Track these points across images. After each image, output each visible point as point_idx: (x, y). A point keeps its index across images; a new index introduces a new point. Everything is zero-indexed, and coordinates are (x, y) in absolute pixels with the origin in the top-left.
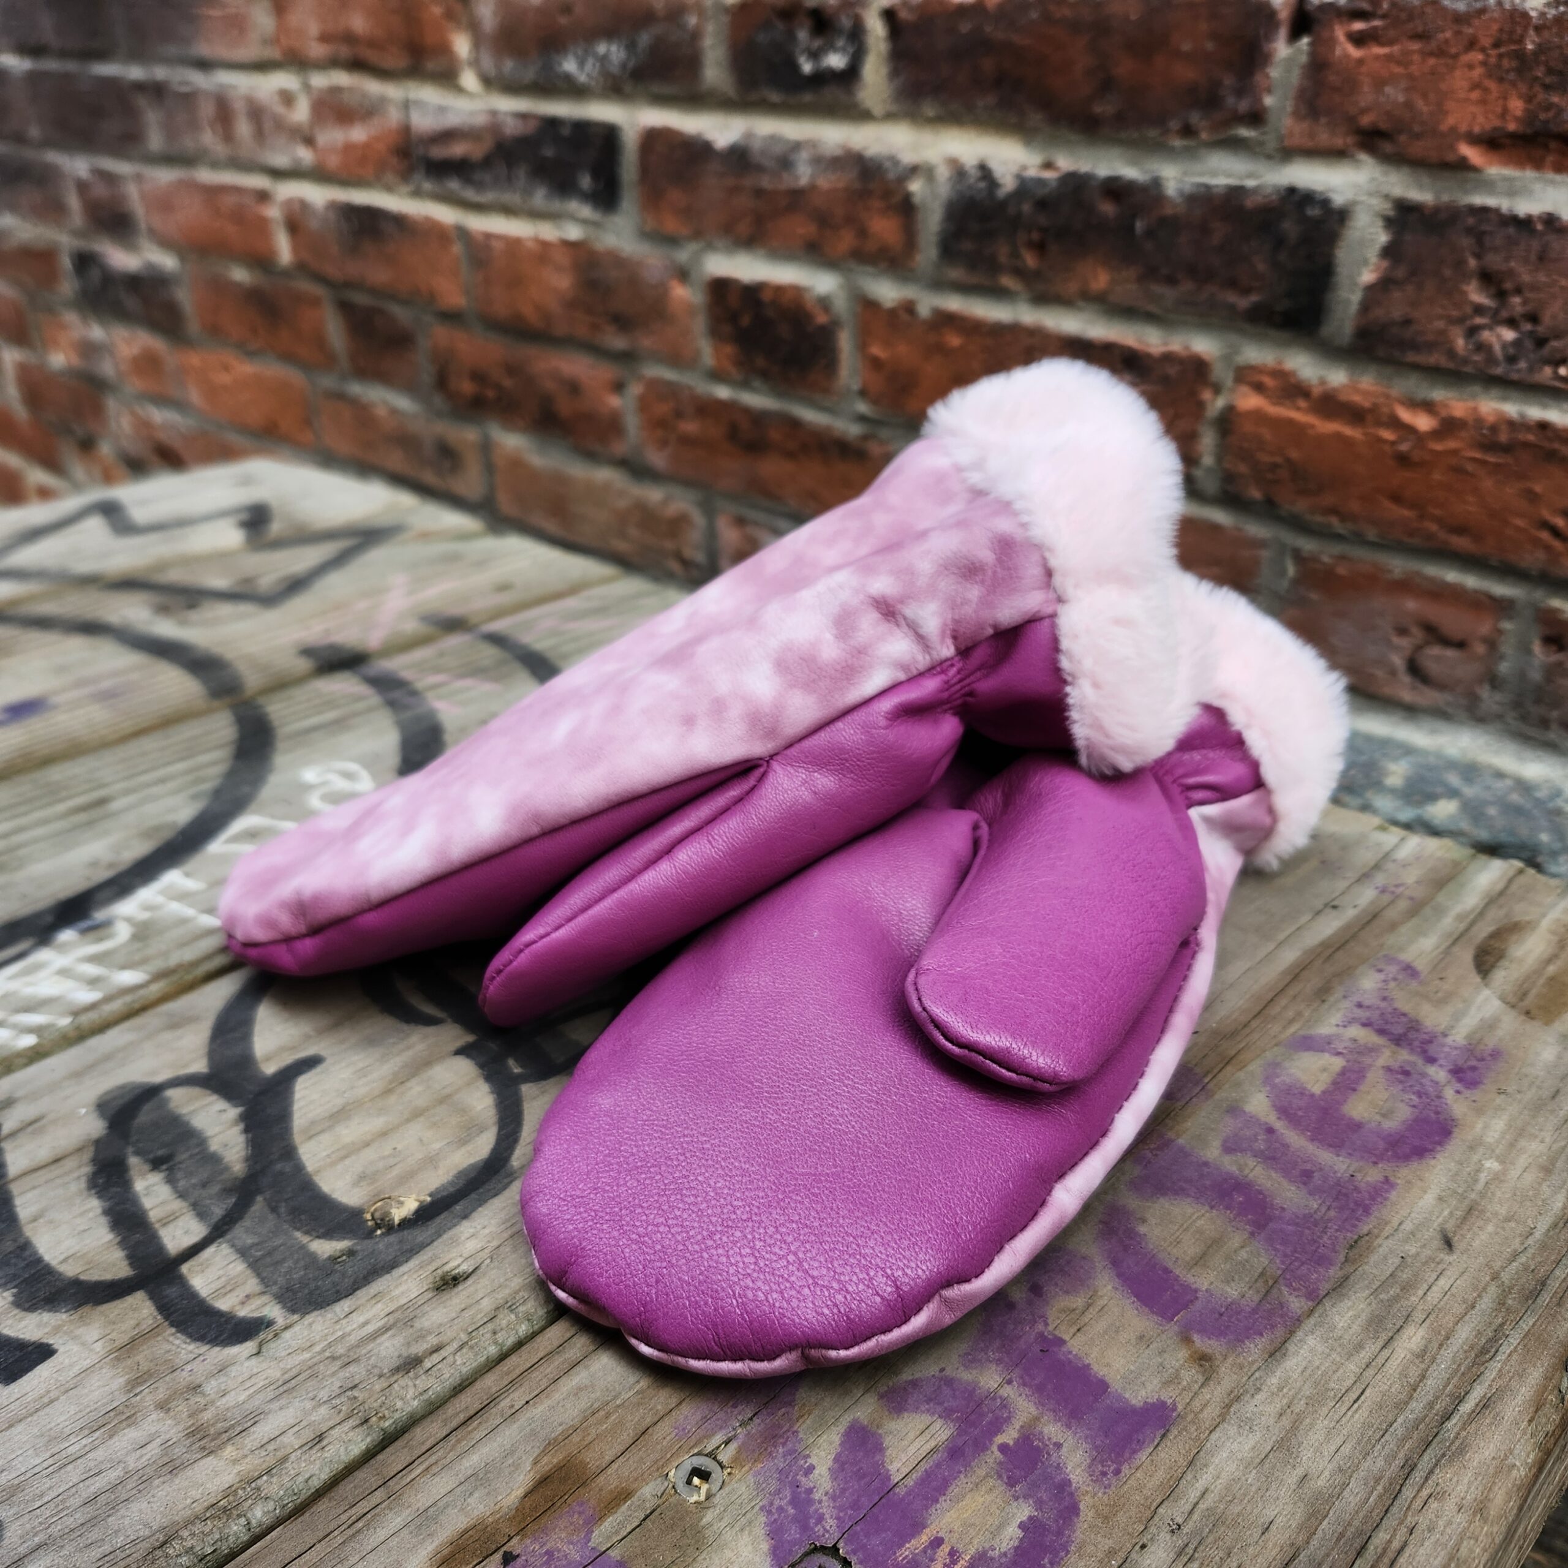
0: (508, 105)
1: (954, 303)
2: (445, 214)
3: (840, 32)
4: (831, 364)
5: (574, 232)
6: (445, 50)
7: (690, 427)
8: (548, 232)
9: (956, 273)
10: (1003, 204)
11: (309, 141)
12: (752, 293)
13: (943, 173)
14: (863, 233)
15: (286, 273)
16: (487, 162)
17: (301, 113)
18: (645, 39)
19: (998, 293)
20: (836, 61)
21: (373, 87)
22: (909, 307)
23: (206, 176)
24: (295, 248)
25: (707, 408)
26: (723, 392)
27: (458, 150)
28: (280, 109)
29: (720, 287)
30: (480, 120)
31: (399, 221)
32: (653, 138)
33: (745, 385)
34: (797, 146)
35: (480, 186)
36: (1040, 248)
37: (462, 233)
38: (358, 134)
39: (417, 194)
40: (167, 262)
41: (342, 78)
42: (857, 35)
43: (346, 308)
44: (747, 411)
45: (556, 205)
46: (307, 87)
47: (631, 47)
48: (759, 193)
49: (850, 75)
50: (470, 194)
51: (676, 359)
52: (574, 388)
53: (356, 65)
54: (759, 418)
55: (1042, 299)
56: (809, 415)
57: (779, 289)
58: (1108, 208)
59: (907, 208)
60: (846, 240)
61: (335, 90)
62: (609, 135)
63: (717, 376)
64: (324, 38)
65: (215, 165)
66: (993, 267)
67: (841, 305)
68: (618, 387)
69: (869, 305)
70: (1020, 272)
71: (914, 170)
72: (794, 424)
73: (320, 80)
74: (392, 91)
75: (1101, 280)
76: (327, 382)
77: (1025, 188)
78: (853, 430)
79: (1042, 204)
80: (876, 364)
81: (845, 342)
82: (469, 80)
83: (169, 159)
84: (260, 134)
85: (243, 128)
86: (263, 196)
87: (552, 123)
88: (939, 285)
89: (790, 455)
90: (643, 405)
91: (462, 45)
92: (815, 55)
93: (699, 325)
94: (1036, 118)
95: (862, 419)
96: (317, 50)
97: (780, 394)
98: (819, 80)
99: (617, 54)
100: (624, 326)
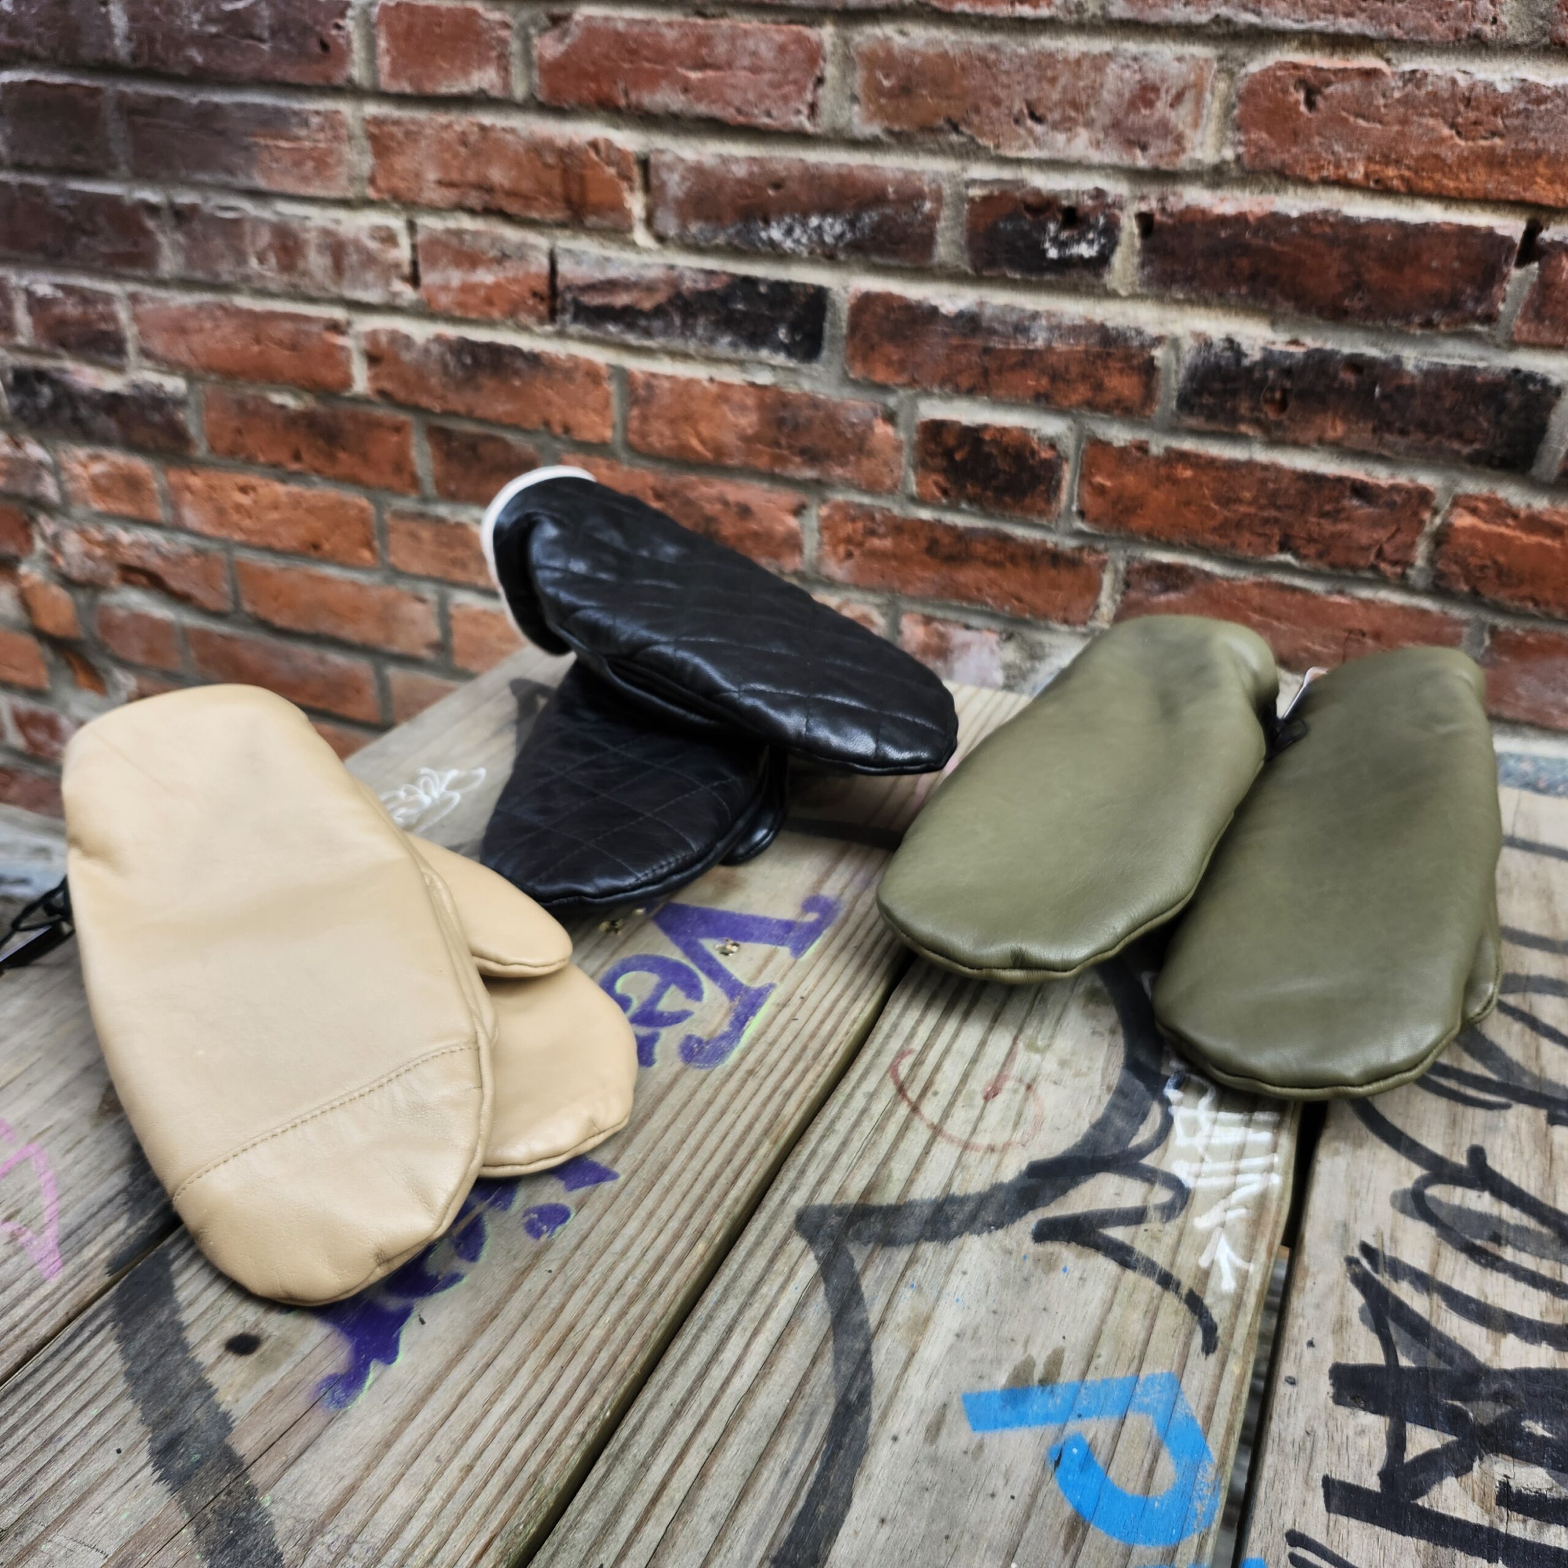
0: (688, 263)
1: (1188, 445)
2: (600, 357)
3: (1091, 227)
4: (1053, 490)
5: (764, 378)
6: (619, 207)
7: (884, 544)
8: (731, 376)
9: (1192, 422)
10: (1250, 370)
11: (414, 280)
12: (973, 435)
13: (1188, 345)
14: (1099, 387)
15: (356, 400)
16: (659, 311)
17: (402, 253)
18: (869, 218)
19: (1236, 438)
20: (1085, 250)
21: (511, 234)
22: (1142, 447)
23: (244, 302)
24: (374, 378)
25: (900, 528)
26: (925, 514)
27: (622, 299)
28: (373, 245)
29: (935, 429)
30: (654, 273)
31: (534, 359)
32: (866, 302)
33: (954, 508)
34: (1035, 316)
35: (648, 333)
36: (1282, 406)
37: (620, 372)
38: (485, 277)
39: (561, 335)
40: (175, 385)
41: (467, 223)
42: (1110, 232)
43: (440, 436)
44: (952, 529)
45: (744, 353)
46: (412, 227)
47: (852, 224)
48: (987, 351)
49: (1102, 261)
50: (632, 339)
51: (872, 488)
52: (745, 511)
53: (489, 212)
54: (961, 536)
55: (1273, 442)
56: (1020, 532)
57: (1004, 431)
58: (1349, 377)
59: (1149, 369)
60: (1082, 392)
61: (459, 233)
62: (816, 295)
63: (919, 501)
64: (440, 183)
65: (263, 293)
66: (1234, 418)
67: (1068, 445)
68: (798, 511)
69: (1100, 445)
70: (1257, 423)
71: (1159, 341)
72: (1006, 539)
73: (430, 223)
74: (539, 241)
75: (1337, 430)
76: (408, 504)
77: (1269, 359)
78: (1069, 544)
79: (1288, 372)
80: (1101, 490)
81: (1068, 474)
82: (641, 236)
83: (187, 284)
84: (338, 268)
85: (316, 262)
86: (335, 327)
87: (750, 282)
88: (1173, 430)
89: (996, 565)
90: (826, 525)
91: (636, 204)
92: (1062, 245)
93: (905, 457)
94: (1287, 306)
95: (1079, 534)
96: (433, 194)
97: (989, 516)
98: (1065, 264)
99: (833, 228)
100: (812, 457)
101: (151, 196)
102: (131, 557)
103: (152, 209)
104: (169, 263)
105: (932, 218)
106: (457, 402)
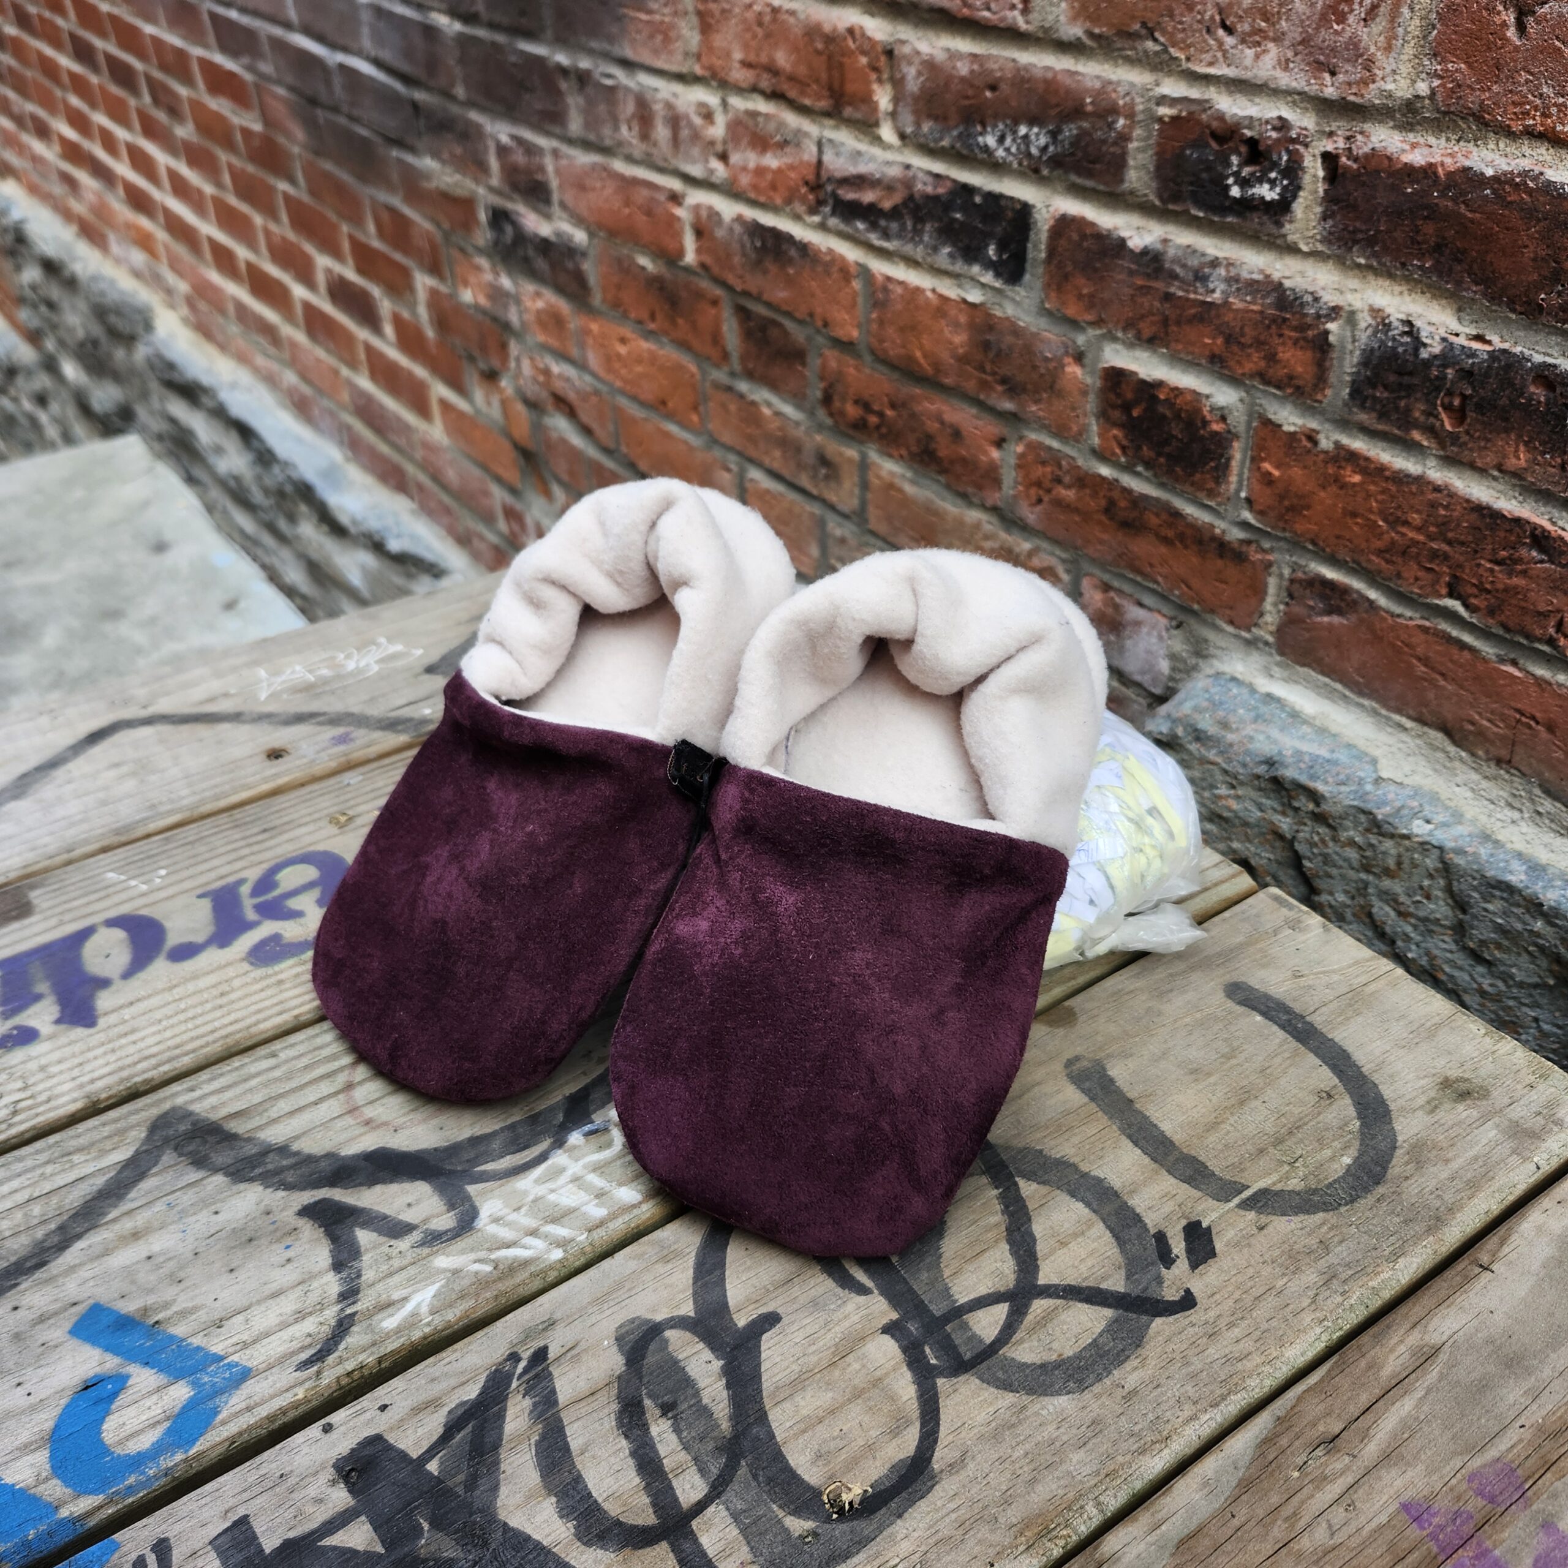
0: (922, 163)
1: (1358, 444)
2: (850, 253)
3: (1274, 165)
4: (1222, 471)
5: (974, 296)
6: (867, 99)
7: (1069, 494)
8: (949, 290)
9: (1363, 417)
10: (1427, 364)
11: (723, 157)
12: (1149, 389)
13: (1365, 320)
14: (1271, 358)
15: (687, 269)
16: (895, 213)
17: (718, 130)
18: (1069, 131)
19: (1410, 447)
20: (1266, 192)
21: (792, 119)
22: (1311, 437)
23: (619, 166)
24: (699, 251)
25: (1085, 481)
26: (1105, 471)
27: (868, 197)
28: (698, 121)
29: (1116, 377)
30: (894, 172)
31: (804, 248)
32: (1064, 224)
33: (1128, 469)
34: (1215, 263)
35: (886, 235)
36: (1460, 416)
37: (865, 272)
38: (772, 161)
39: (823, 227)
40: (580, 237)
41: (762, 106)
42: (1293, 171)
43: (743, 313)
44: (1127, 491)
45: (959, 267)
46: (724, 104)
47: (1054, 135)
48: (1168, 297)
49: (1282, 208)
50: (874, 239)
51: (1060, 432)
52: (957, 434)
53: (775, 96)
54: (1138, 501)
55: (1450, 461)
56: (1190, 510)
57: (1177, 391)
58: (1538, 393)
59: (1322, 346)
60: (1254, 361)
61: (754, 114)
62: (1024, 211)
63: (1101, 456)
64: (746, 64)
65: (630, 159)
66: (1407, 423)
67: (1238, 419)
68: (1000, 443)
69: (1270, 425)
70: (1432, 431)
71: (1335, 312)
72: (1177, 514)
73: (738, 103)
74: (811, 128)
75: (1521, 459)
76: (720, 375)
77: (1449, 355)
78: (1236, 534)
79: (1467, 374)
80: (1268, 480)
81: (1238, 453)
82: (887, 132)
83: (587, 145)
84: (675, 140)
85: (662, 132)
86: (675, 198)
87: (967, 190)
88: (1344, 424)
89: (1166, 541)
90: (1021, 465)
91: (883, 99)
92: (1244, 183)
93: (1091, 404)
94: (1473, 291)
95: (1245, 525)
96: (739, 75)
97: (1162, 485)
98: (1248, 206)
99: (1039, 138)
100: (1013, 389)
101: (562, 58)
102: (559, 386)
103: (564, 71)
104: (575, 125)
105: (1124, 138)
106: (753, 283)
